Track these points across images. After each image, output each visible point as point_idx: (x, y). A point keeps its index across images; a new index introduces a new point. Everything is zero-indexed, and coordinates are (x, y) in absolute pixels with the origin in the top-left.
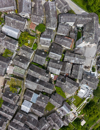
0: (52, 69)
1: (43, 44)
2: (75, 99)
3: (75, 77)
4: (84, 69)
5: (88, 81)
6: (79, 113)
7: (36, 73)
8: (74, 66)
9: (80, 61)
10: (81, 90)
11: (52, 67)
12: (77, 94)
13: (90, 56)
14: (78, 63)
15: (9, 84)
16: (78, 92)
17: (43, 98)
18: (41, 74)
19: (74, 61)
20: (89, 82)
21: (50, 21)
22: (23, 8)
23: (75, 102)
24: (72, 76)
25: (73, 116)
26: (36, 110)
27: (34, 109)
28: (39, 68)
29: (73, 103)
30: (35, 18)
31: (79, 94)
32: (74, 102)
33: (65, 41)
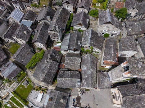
0: (67, 39)
2: (26, 87)
3: (60, 75)
5: (55, 100)
6: (8, 105)
8: (76, 72)
9: (87, 79)
10: (40, 95)
12: (34, 89)
13: (97, 105)
14: (83, 77)
16: (37, 90)
17: (25, 32)
19: (85, 69)
20: (55, 102)
23: (21, 88)
24: (61, 72)
28: (67, 20)
33: (112, 50)
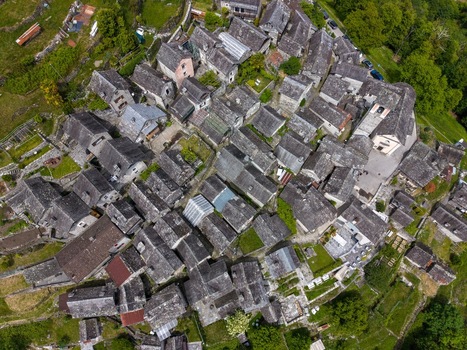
0: (285, 154)
1: (286, 93)
2: (315, 254)
4: (358, 195)
6: (314, 312)
7: (249, 141)
10: (338, 238)
11: (287, 148)
12: (324, 243)
13: (379, 174)
15: (182, 145)
16: (327, 239)
17: (243, 205)
18: (260, 149)
20: (363, 215)
21: (313, 61)
22: (273, 17)
23: (313, 262)
25: (297, 312)
26: (215, 228)
27: (212, 225)
29: (309, 262)
30: (288, 44)
31: (329, 247)
32: (312, 259)
